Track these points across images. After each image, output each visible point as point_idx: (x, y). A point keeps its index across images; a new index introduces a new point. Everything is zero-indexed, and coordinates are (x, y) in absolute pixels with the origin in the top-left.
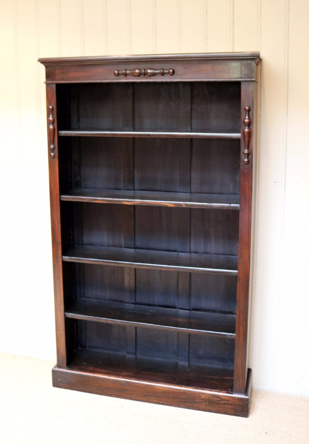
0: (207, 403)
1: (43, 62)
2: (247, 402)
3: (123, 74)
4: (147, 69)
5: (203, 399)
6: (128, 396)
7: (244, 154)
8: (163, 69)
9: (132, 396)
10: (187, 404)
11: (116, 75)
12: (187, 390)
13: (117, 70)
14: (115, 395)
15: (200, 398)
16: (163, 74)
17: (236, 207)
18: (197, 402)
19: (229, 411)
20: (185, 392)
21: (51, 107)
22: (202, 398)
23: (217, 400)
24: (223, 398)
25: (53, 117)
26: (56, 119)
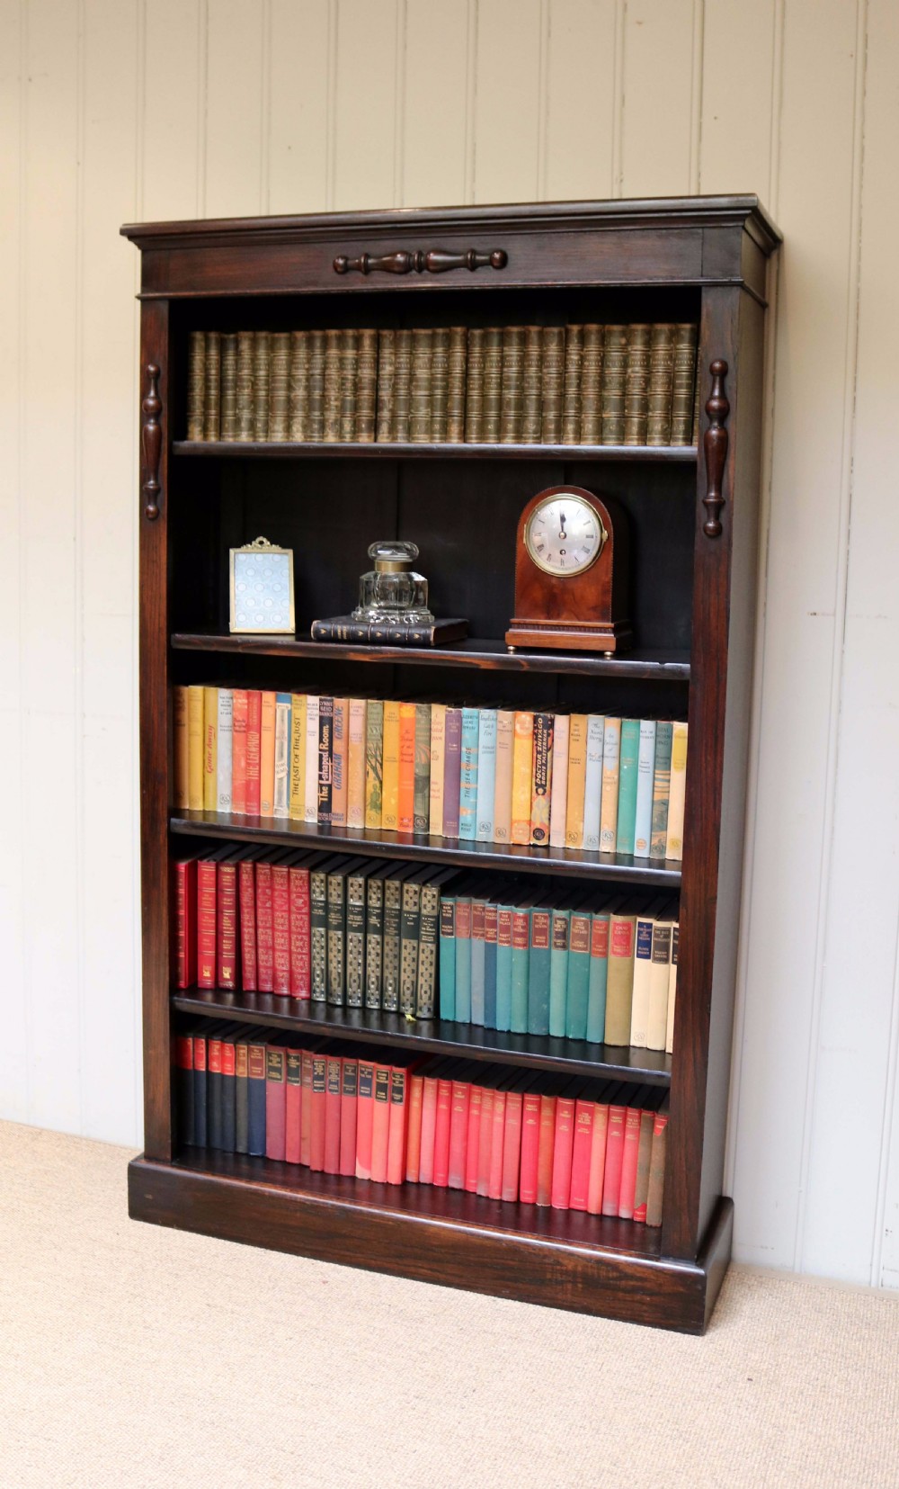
0: (580, 1285)
1: (135, 234)
2: (700, 1288)
3: (358, 268)
4: (429, 253)
5: (566, 1273)
6: (347, 1253)
7: (706, 504)
8: (474, 252)
9: (358, 1255)
10: (521, 1286)
11: (339, 269)
12: (519, 1243)
13: (343, 257)
14: (307, 1250)
15: (558, 1267)
16: (473, 266)
17: (681, 672)
18: (550, 1280)
19: (645, 1311)
20: (514, 1249)
21: (152, 369)
22: (564, 1268)
23: (609, 1279)
24: (629, 1271)
25: (157, 397)
26: (165, 405)
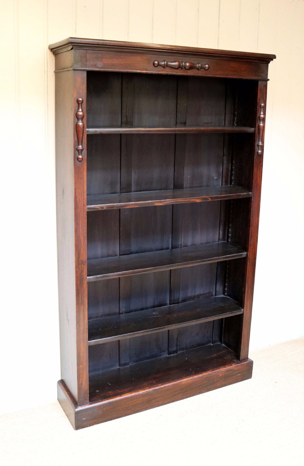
0: (223, 379)
3: (162, 66)
5: (220, 377)
7: (258, 146)
8: (200, 64)
10: (208, 387)
11: (155, 65)
13: (157, 61)
16: (200, 69)
17: (250, 195)
18: (216, 382)
21: (81, 99)
24: (235, 369)
25: (82, 111)
26: (85, 115)
